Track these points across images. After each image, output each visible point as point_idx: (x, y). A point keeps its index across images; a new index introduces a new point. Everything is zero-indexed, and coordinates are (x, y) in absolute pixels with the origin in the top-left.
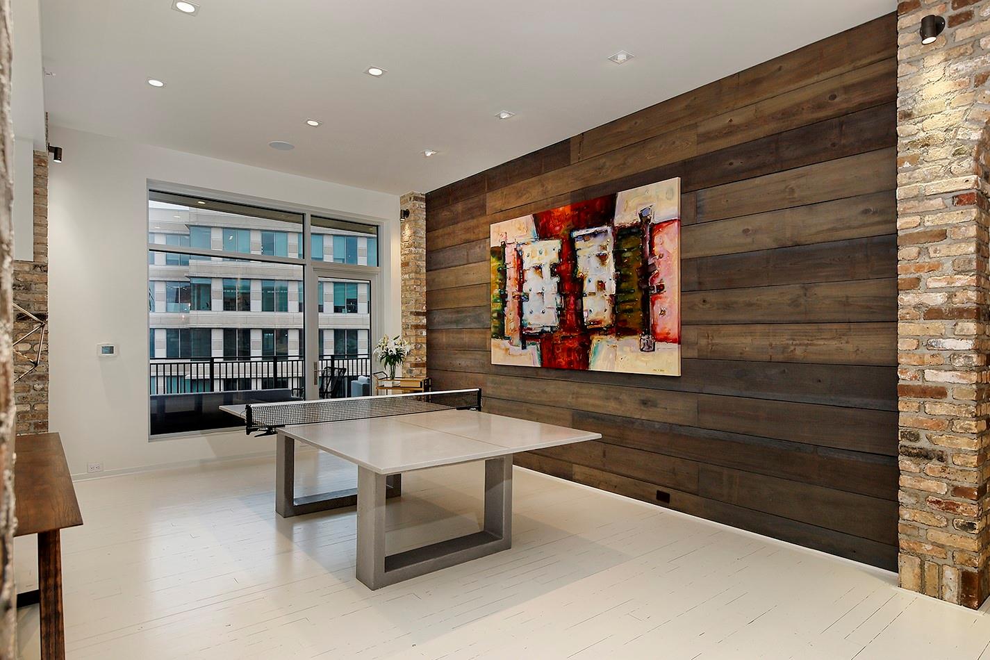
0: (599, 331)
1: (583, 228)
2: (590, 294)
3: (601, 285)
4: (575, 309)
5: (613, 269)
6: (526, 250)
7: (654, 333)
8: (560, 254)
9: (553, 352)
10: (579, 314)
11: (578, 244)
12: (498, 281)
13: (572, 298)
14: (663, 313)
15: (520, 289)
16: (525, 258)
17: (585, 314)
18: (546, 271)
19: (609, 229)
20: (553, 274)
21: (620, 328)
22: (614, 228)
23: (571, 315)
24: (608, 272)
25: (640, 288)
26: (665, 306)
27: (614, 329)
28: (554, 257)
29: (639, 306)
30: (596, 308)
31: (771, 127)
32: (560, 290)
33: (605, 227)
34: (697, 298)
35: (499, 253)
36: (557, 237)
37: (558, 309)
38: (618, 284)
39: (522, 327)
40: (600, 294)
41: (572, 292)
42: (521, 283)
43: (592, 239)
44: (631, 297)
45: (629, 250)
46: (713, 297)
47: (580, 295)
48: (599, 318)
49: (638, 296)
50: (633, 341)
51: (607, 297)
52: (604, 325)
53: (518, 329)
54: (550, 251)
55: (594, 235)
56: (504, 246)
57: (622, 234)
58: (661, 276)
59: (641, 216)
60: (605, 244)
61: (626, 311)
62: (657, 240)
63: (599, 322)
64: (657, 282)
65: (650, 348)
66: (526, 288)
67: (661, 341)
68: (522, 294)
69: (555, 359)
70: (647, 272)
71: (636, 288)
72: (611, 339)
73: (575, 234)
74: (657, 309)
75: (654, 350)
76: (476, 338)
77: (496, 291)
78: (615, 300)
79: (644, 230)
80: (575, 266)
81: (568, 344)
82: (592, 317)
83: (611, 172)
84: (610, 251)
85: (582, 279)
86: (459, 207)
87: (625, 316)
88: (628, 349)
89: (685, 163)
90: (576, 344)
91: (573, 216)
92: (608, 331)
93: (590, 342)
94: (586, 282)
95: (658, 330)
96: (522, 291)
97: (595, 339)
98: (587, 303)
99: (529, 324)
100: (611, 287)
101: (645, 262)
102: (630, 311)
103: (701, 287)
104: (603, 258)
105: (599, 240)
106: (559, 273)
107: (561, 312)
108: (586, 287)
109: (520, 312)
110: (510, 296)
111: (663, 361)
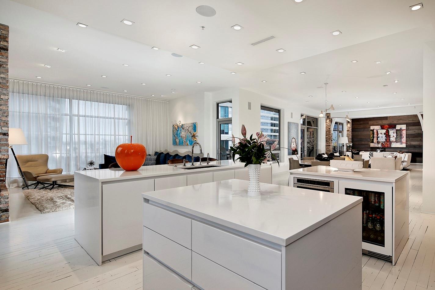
0: (393, 142)
6: (379, 131)
7: (402, 142)
8: (386, 132)
10: (389, 140)
11: (389, 131)
13: (388, 138)
14: (403, 140)
15: (377, 136)
16: (378, 132)
18: (383, 134)
20: (384, 134)
21: (396, 142)
24: (395, 135)
28: (385, 132)
29: (400, 139)
30: (392, 139)
32: (386, 137)
33: (394, 129)
34: (408, 138)
35: (373, 130)
36: (385, 129)
40: (393, 137)
42: (378, 135)
43: (392, 130)
45: (398, 132)
46: (410, 139)
50: (399, 143)
53: (377, 142)
54: (384, 131)
56: (374, 129)
57: (397, 130)
58: (403, 136)
59: (400, 128)
60: (394, 131)
62: (403, 131)
66: (379, 136)
70: (401, 135)
71: (399, 137)
73: (389, 129)
75: (402, 144)
76: (366, 143)
77: (372, 136)
78: (396, 138)
79: (401, 130)
80: (389, 134)
81: (387, 144)
83: (395, 122)
85: (390, 136)
86: (362, 122)
89: (407, 123)
90: (389, 144)
91: (388, 127)
97: (392, 143)
99: (379, 141)
101: (401, 134)
102: (398, 140)
103: (409, 137)
104: (394, 133)
106: (386, 134)
107: (386, 140)
108: (391, 136)
109: (377, 139)
110: (375, 137)
111: (404, 145)
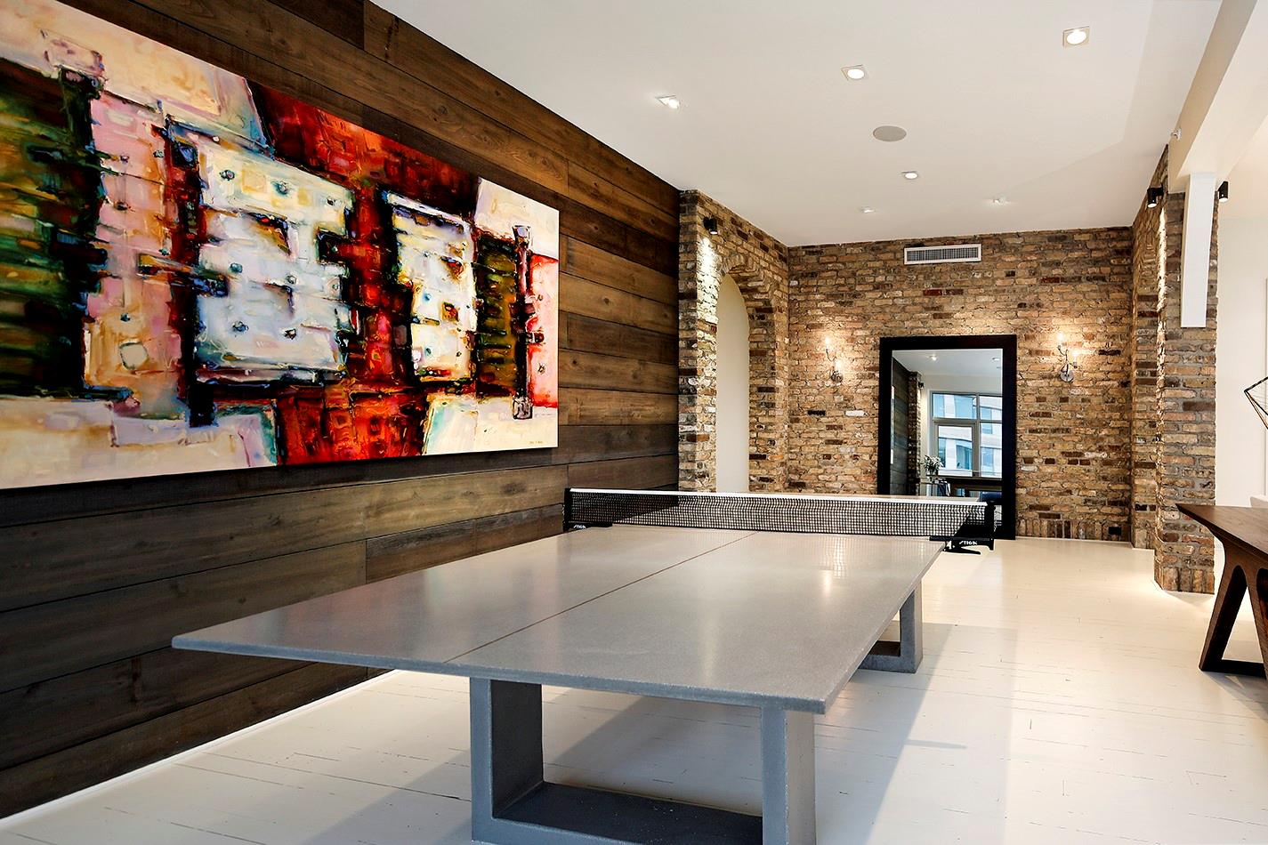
0: (446, 387)
1: (413, 198)
2: (428, 321)
3: (451, 312)
4: (392, 343)
5: (472, 293)
6: (215, 157)
7: (532, 395)
8: (350, 219)
9: (324, 428)
10: (402, 353)
11: (402, 222)
12: (31, 188)
13: (384, 322)
14: (542, 369)
17: (416, 355)
18: (303, 242)
19: (466, 226)
20: (325, 256)
21: (482, 384)
22: (473, 226)
23: (381, 351)
24: (465, 292)
25: (513, 332)
26: (544, 362)
27: (474, 386)
28: (333, 219)
29: (512, 356)
30: (438, 347)
31: (619, 215)
32: (349, 293)
33: (458, 220)
36: (340, 179)
37: (342, 335)
38: (481, 318)
39: (190, 363)
40: (450, 326)
41: (383, 309)
43: (432, 226)
44: (502, 342)
45: (499, 273)
47: (403, 317)
48: (444, 365)
49: (511, 342)
50: (502, 406)
51: (463, 334)
52: (454, 377)
53: (166, 366)
54: (315, 199)
55: (439, 222)
57: (487, 246)
58: (540, 323)
59: (516, 233)
60: (458, 245)
61: (493, 360)
62: (536, 274)
63: (444, 373)
64: (535, 329)
65: (527, 414)
66: (211, 257)
67: (539, 404)
68: (192, 270)
69: (331, 442)
70: (522, 312)
71: (508, 329)
72: (469, 400)
73: (393, 199)
74: (534, 363)
75: (531, 417)
78: (473, 341)
79: (517, 253)
80: (392, 260)
81: (371, 409)
82: (430, 362)
84: (467, 258)
85: (407, 294)
87: (491, 368)
88: (494, 416)
90: (392, 410)
91: (386, 162)
92: (460, 388)
93: (427, 405)
94: (418, 299)
95: (536, 391)
96: (194, 261)
97: (437, 401)
98: (421, 336)
99: (229, 356)
100: (469, 320)
101: (521, 298)
102: (500, 361)
104: (454, 268)
105: (445, 235)
106: (348, 261)
107: (350, 343)
108: (420, 307)
109: (185, 319)
110: (121, 263)
111: (542, 431)
